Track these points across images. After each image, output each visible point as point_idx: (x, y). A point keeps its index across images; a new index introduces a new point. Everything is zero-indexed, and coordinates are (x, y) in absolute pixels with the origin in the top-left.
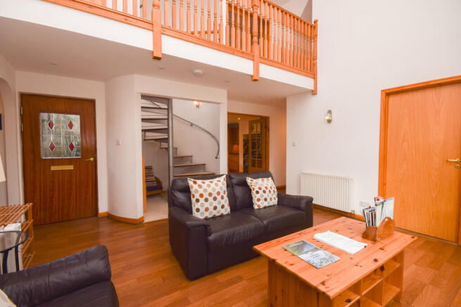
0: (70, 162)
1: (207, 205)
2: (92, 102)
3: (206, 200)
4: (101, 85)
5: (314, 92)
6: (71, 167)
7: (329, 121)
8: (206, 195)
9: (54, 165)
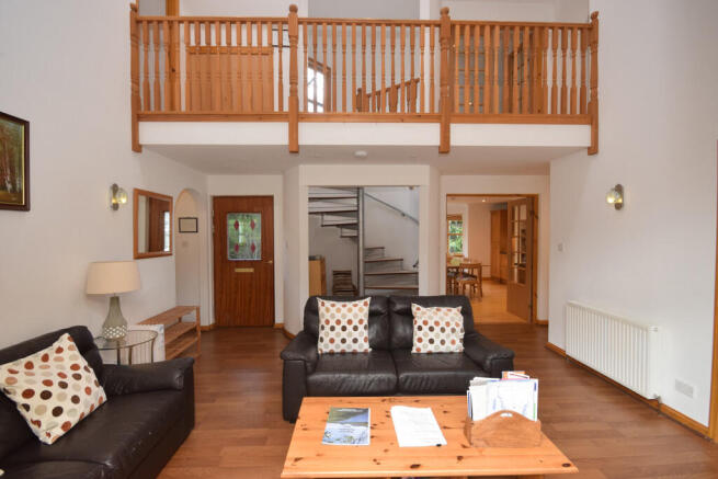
0: (251, 264)
1: (344, 335)
2: (271, 198)
3: (344, 329)
4: (279, 178)
5: (593, 150)
6: (251, 270)
7: (618, 206)
8: (344, 323)
9: (238, 267)
